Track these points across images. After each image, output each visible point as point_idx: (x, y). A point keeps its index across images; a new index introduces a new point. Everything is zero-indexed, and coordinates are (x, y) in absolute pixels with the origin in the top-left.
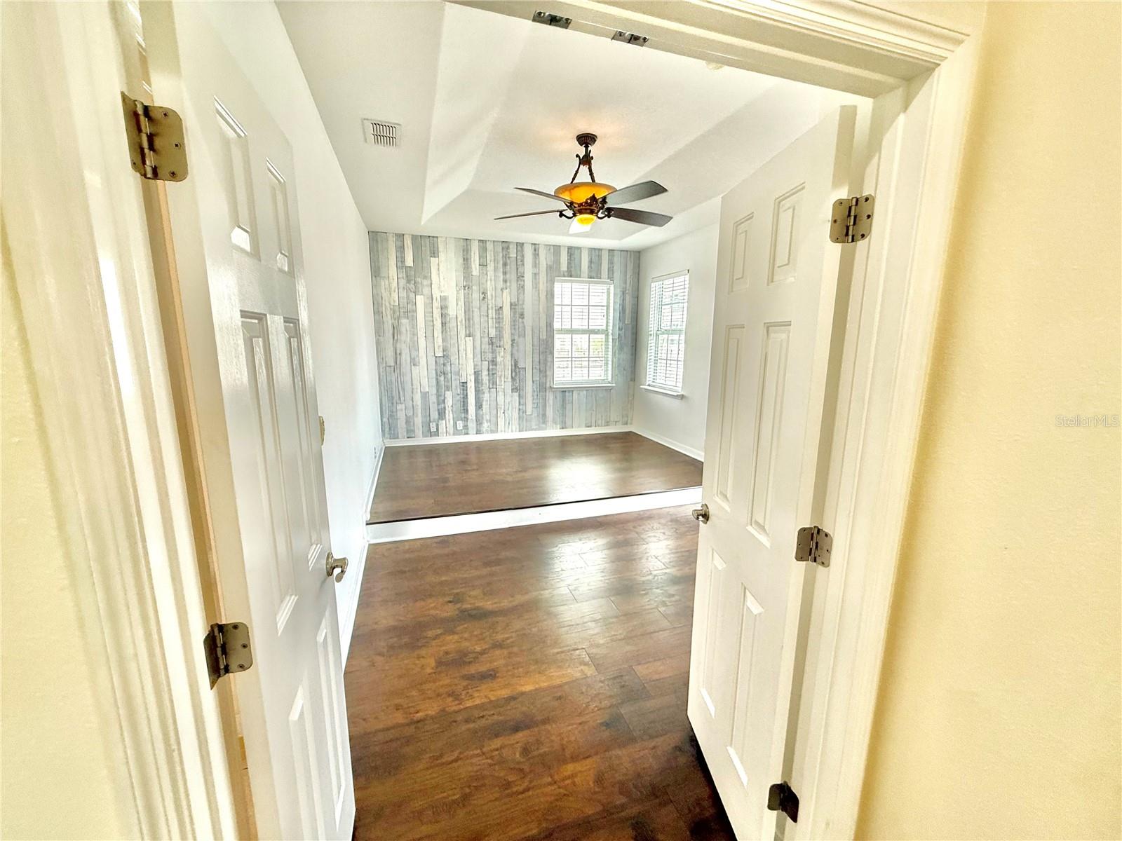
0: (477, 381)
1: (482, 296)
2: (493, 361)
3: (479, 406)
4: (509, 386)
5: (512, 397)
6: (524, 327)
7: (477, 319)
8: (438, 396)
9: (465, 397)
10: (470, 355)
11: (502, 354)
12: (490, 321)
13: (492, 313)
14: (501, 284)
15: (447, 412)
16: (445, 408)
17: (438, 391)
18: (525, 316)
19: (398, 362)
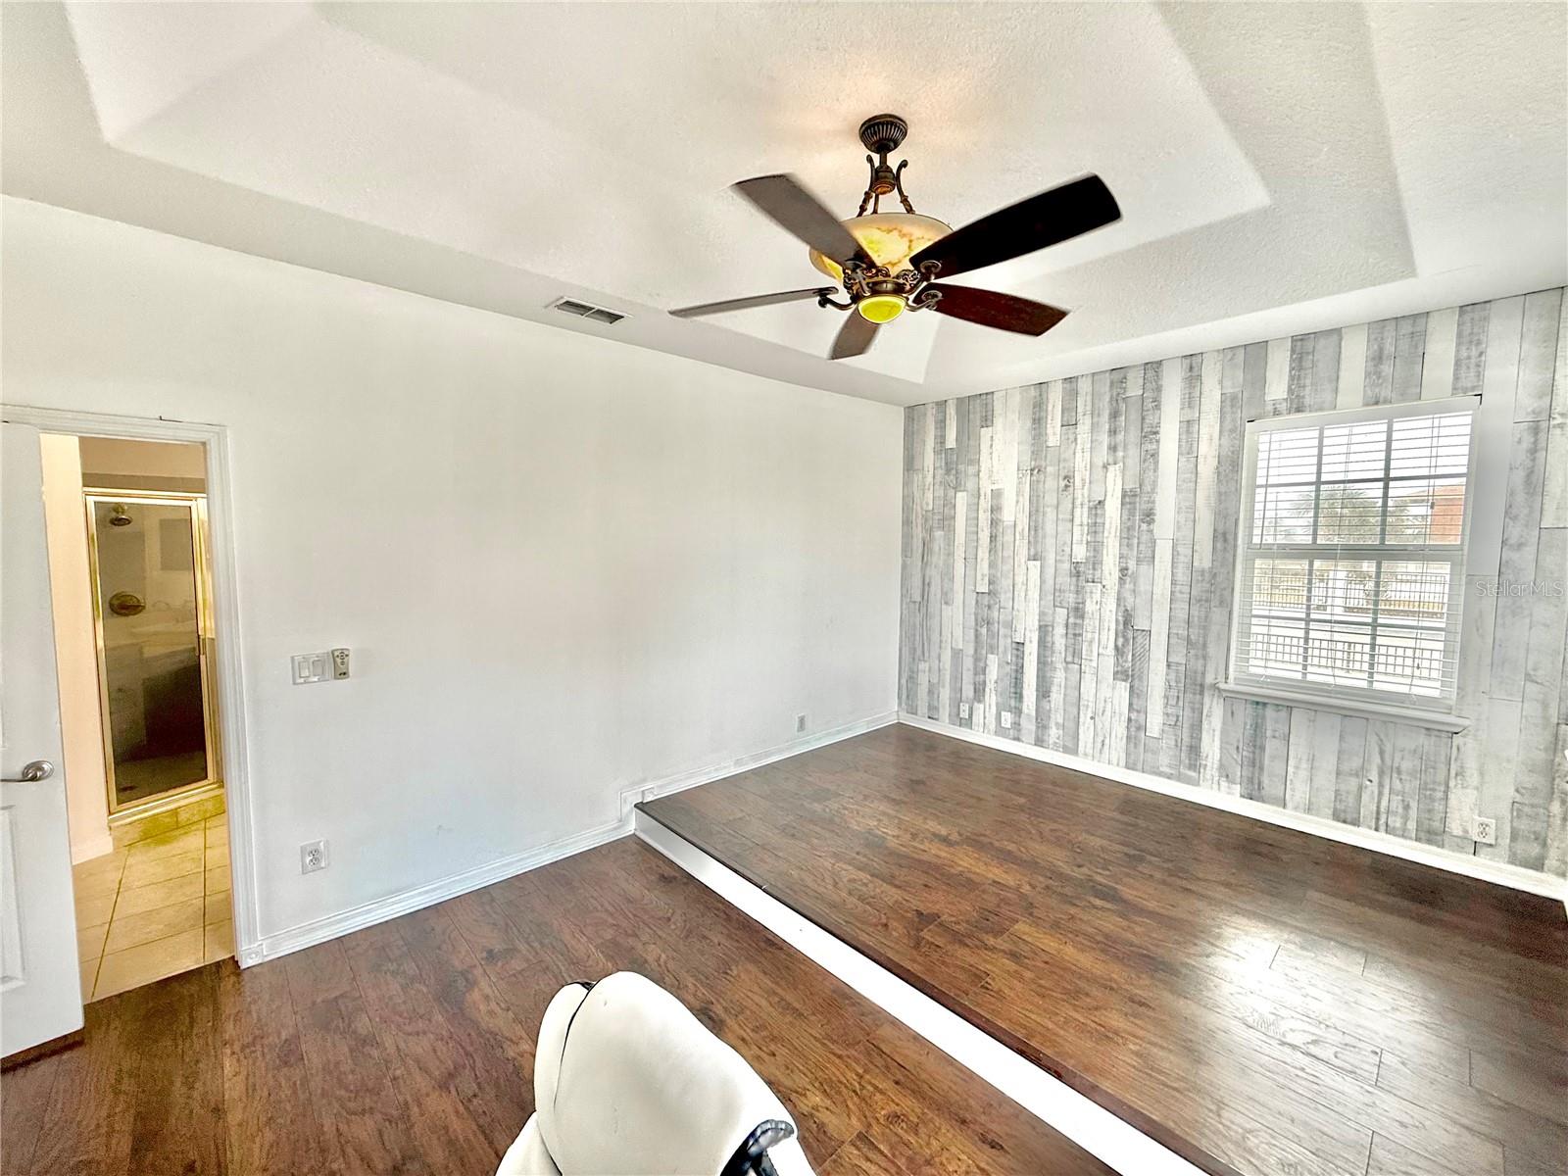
0: (1043, 644)
1: (1063, 484)
2: (1077, 609)
3: (1043, 692)
4: (1109, 663)
5: (1114, 688)
6: (1154, 542)
7: (1050, 528)
8: (977, 659)
9: (1020, 670)
10: (1034, 594)
11: (1097, 596)
12: (1077, 530)
13: (1082, 515)
14: (1103, 455)
15: (987, 690)
16: (985, 682)
17: (976, 650)
18: (1155, 518)
19: (926, 597)
